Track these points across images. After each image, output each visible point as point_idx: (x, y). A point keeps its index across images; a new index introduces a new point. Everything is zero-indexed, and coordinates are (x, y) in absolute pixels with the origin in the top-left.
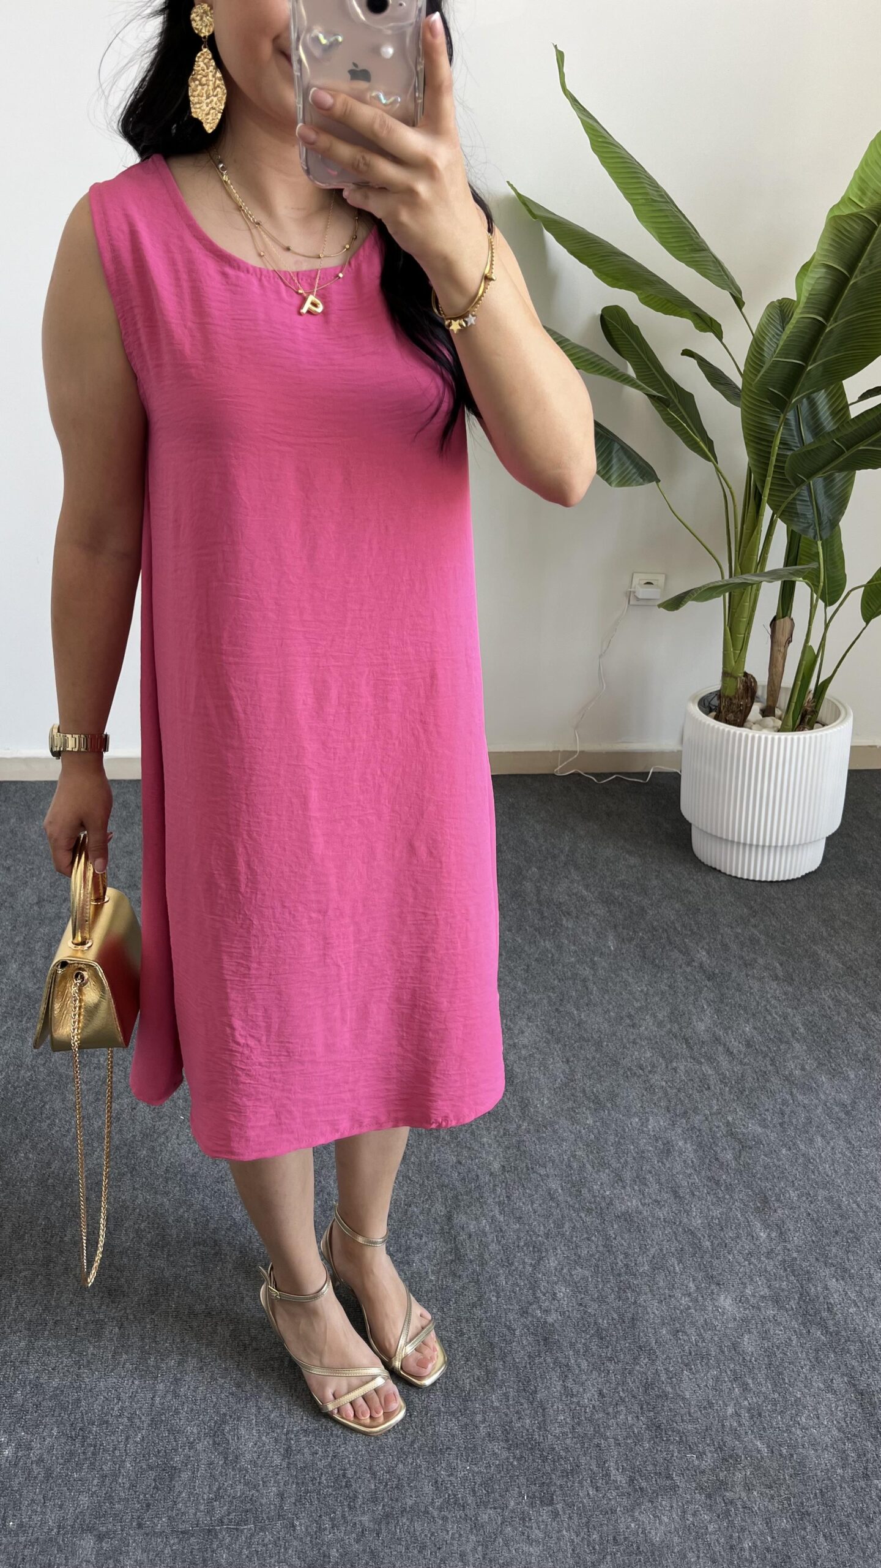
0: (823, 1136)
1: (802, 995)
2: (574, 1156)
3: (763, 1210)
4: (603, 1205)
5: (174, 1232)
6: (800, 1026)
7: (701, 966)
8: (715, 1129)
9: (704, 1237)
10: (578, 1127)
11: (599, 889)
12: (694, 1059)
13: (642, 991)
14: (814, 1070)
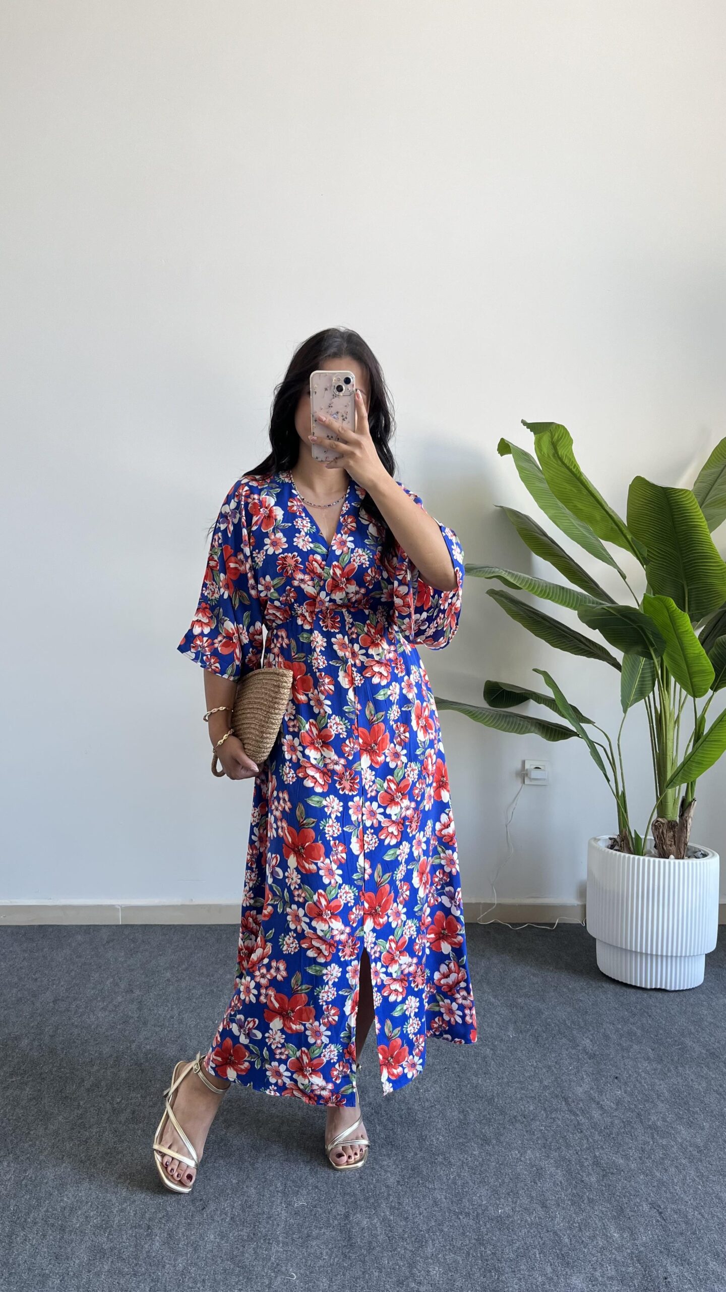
0: (676, 1167)
1: (669, 1070)
2: (459, 1176)
3: (618, 1217)
4: (480, 1211)
5: (117, 1219)
6: (665, 1091)
7: (585, 1050)
8: (583, 1160)
9: (565, 1235)
10: (466, 1156)
11: (505, 998)
12: (571, 1111)
13: (532, 1065)
14: (674, 1122)
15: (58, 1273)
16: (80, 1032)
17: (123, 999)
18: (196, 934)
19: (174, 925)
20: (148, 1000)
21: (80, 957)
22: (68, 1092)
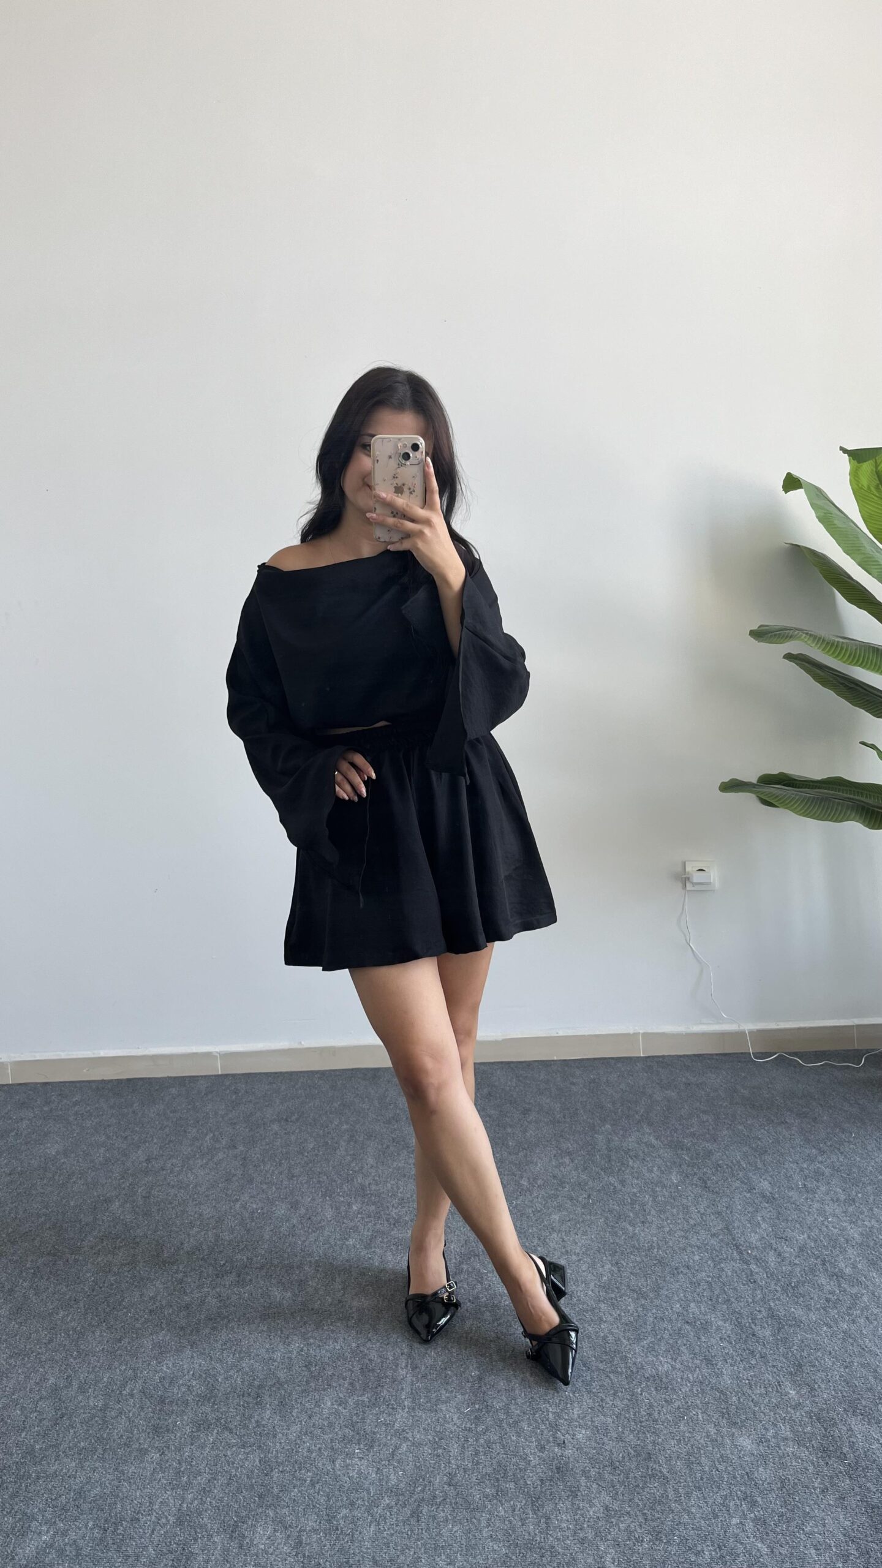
15: (157, 1447)
16: (176, 1192)
17: (225, 1156)
18: (307, 1081)
19: (281, 1073)
20: (253, 1155)
21: (174, 1111)
22: (165, 1255)
